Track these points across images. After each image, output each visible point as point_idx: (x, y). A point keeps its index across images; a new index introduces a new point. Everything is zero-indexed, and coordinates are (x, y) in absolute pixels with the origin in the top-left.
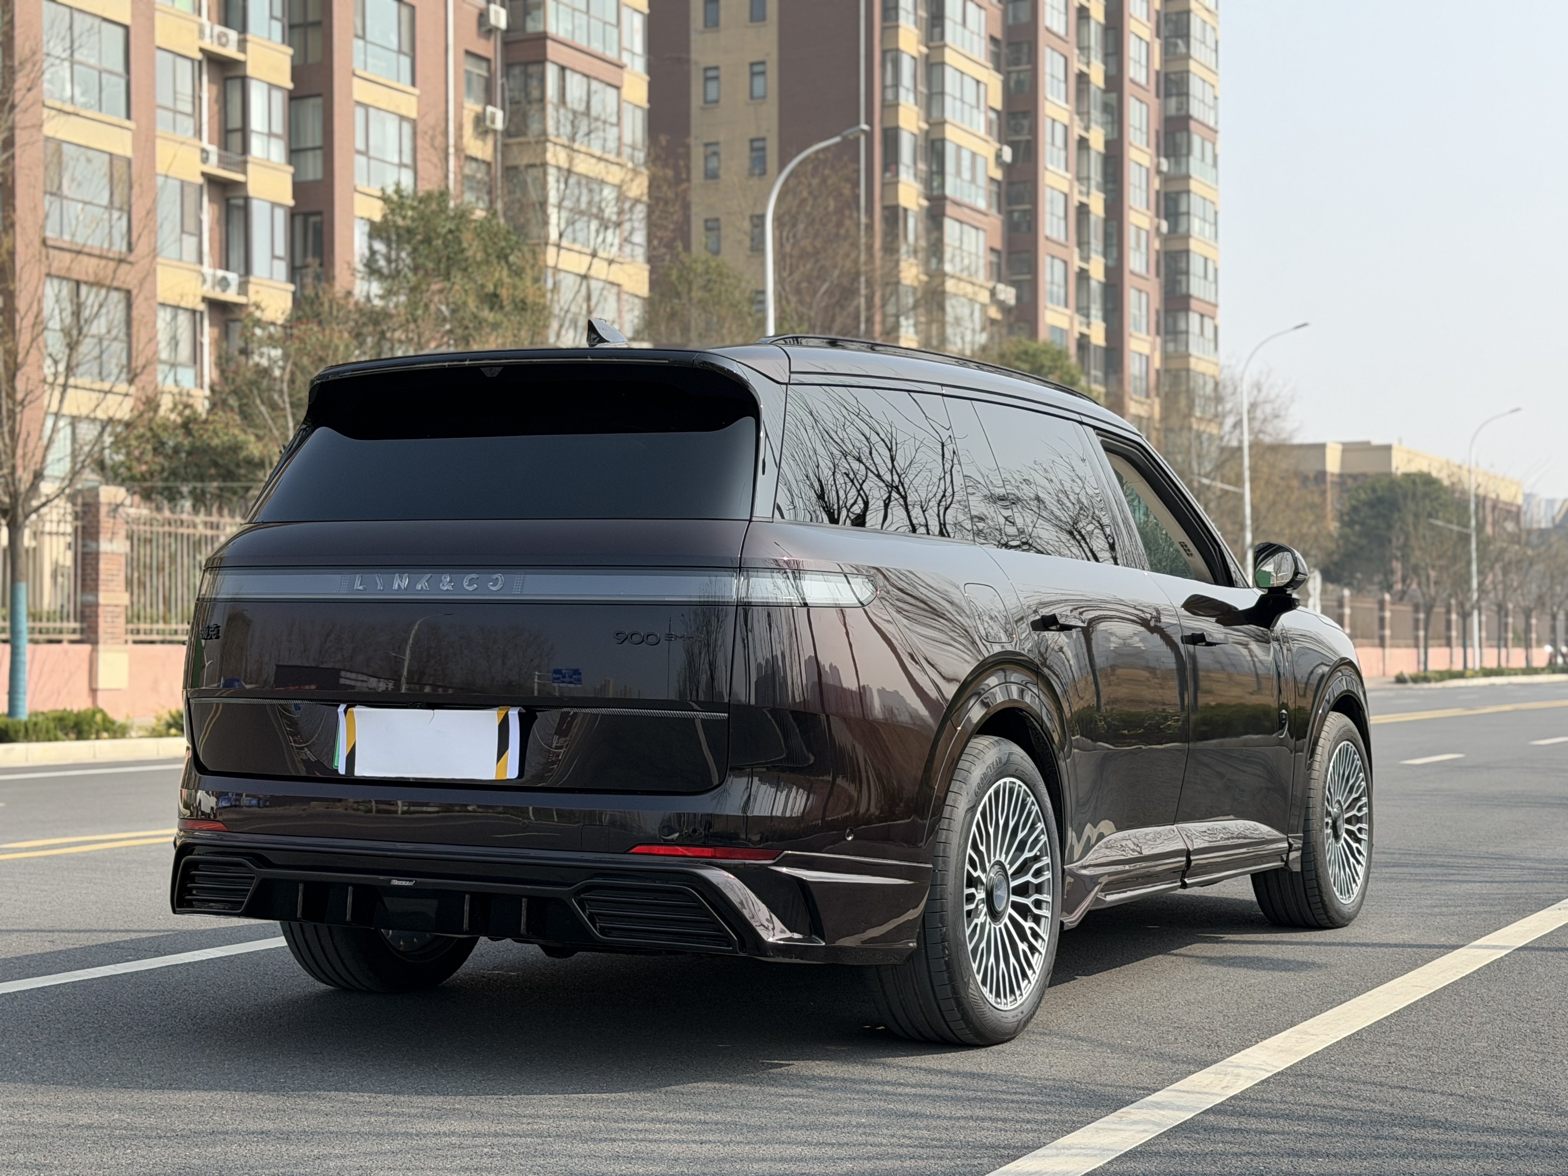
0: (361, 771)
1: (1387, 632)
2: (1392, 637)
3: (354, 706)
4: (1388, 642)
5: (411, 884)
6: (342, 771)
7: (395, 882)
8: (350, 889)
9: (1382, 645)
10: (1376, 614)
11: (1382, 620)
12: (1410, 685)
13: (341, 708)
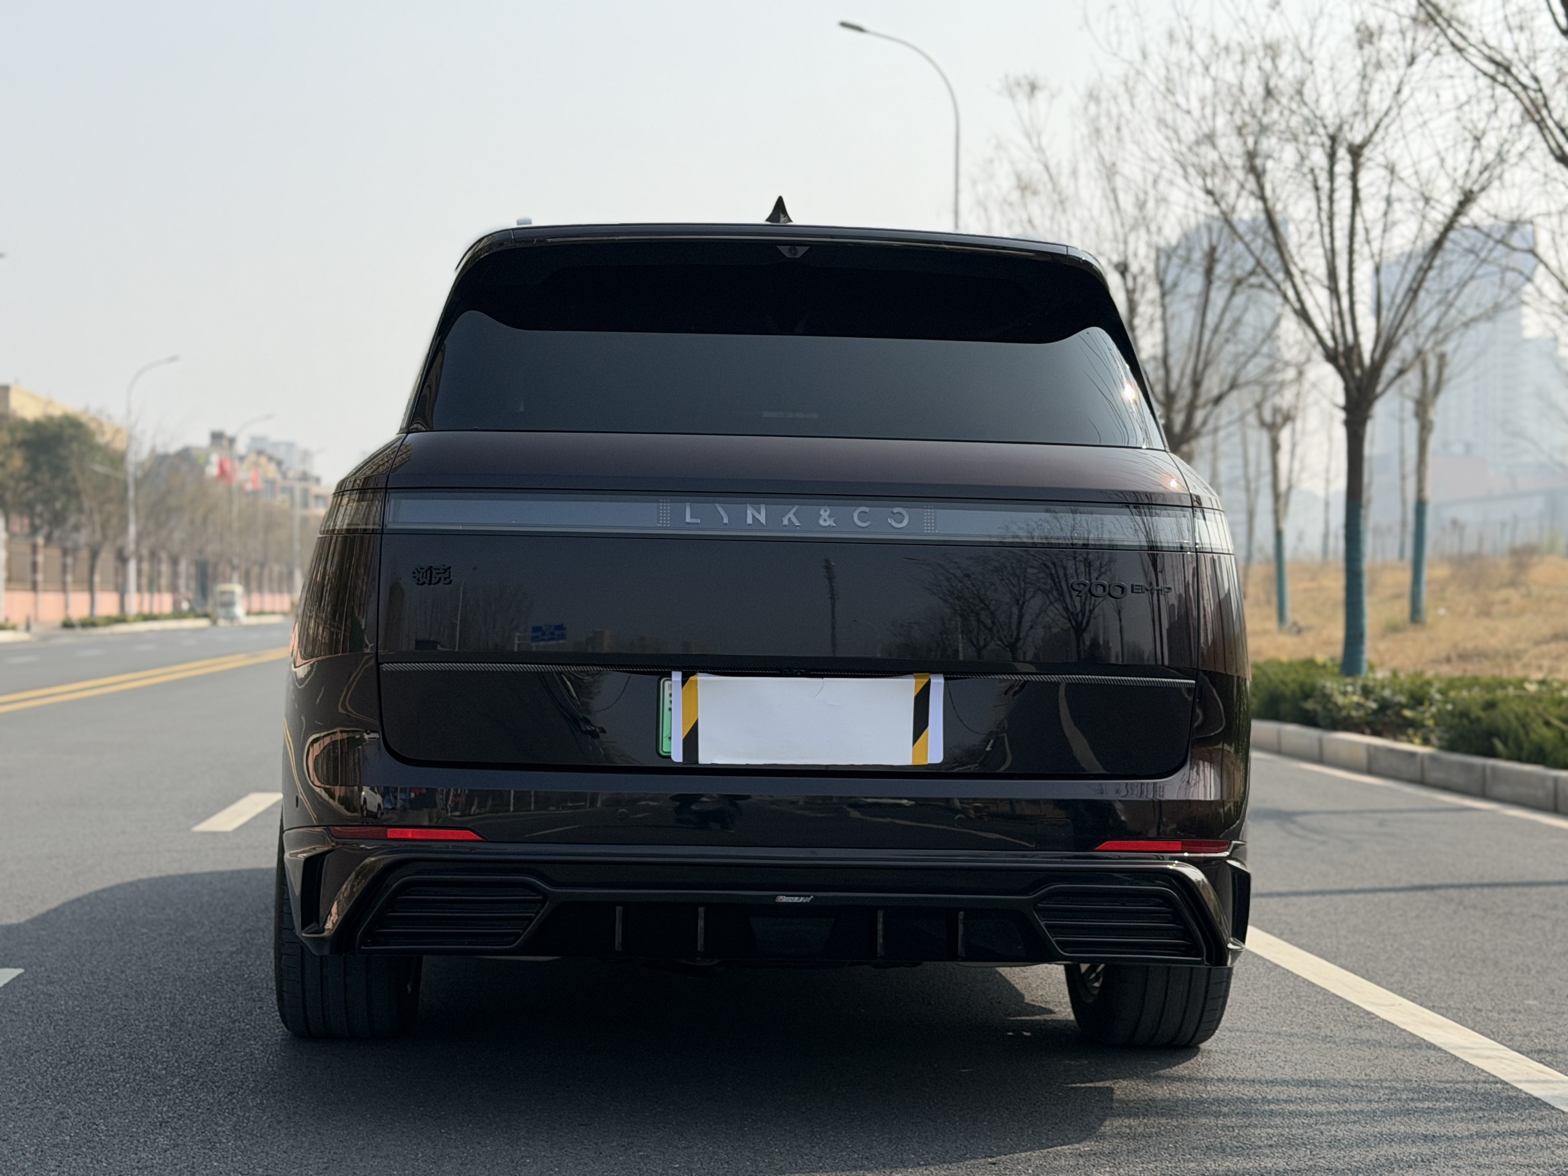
0: (706, 757)
1: (40, 577)
2: (45, 581)
3: (694, 674)
4: (40, 586)
5: (808, 900)
6: (677, 756)
7: (783, 899)
8: (701, 910)
9: (34, 588)
10: (28, 559)
11: (34, 566)
12: (79, 631)
13: (677, 676)
